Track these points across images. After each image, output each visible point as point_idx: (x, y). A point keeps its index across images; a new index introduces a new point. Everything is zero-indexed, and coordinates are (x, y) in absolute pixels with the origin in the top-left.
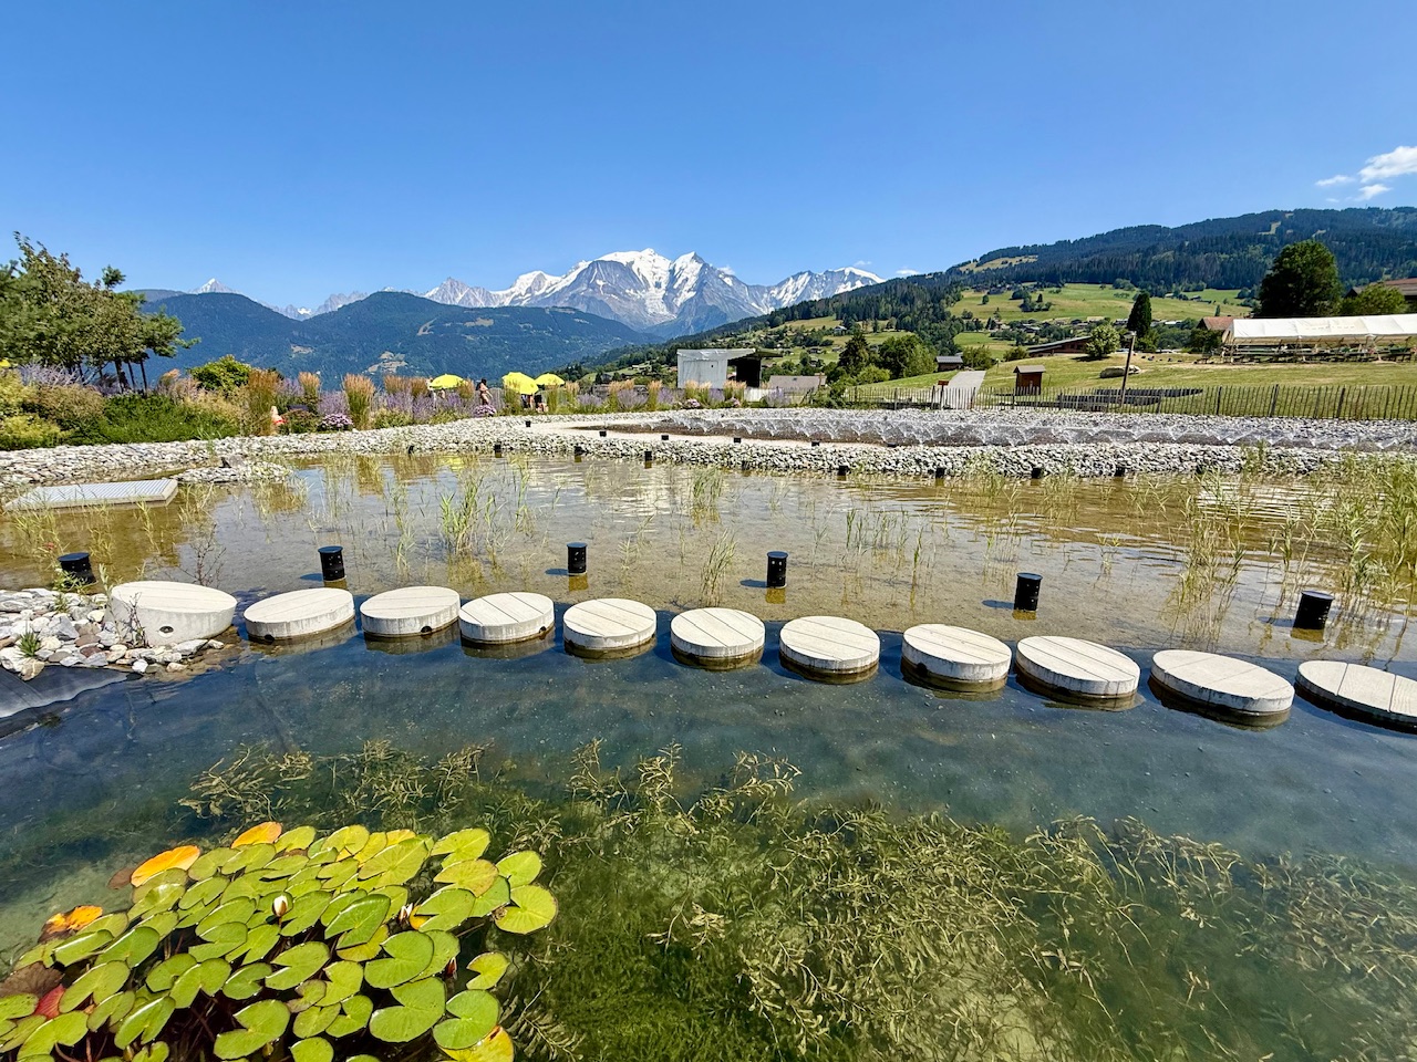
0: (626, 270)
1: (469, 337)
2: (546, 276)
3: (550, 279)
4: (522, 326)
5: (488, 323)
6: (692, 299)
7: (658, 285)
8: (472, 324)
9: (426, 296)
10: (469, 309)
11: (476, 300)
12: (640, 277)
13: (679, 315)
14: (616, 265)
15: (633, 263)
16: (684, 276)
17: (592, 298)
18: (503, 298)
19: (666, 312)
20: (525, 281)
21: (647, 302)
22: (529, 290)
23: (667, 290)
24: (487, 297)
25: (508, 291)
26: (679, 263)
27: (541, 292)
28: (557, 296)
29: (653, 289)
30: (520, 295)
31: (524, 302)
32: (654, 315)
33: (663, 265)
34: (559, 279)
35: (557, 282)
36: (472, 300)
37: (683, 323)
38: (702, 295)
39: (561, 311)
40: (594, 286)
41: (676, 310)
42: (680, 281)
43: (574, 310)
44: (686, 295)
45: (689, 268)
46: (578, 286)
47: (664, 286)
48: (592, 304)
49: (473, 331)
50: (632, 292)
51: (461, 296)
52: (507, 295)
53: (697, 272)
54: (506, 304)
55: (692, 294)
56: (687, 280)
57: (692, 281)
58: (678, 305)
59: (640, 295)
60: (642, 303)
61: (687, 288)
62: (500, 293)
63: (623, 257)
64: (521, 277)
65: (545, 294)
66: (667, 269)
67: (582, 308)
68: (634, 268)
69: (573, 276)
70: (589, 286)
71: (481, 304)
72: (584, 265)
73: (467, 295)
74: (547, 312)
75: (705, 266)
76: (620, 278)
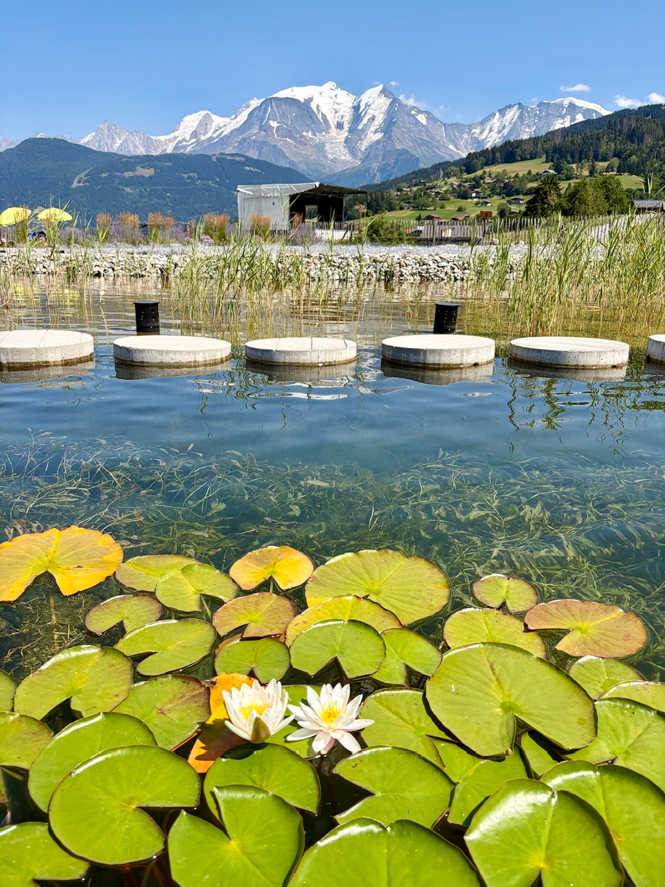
0: (304, 108)
1: (128, 190)
2: (214, 117)
3: (217, 120)
4: (185, 176)
5: (148, 172)
6: (378, 142)
7: (340, 126)
8: (131, 174)
9: (82, 142)
10: (128, 158)
11: (135, 147)
12: (320, 116)
13: (363, 161)
14: (292, 102)
15: (311, 99)
16: (371, 112)
17: (264, 143)
18: (166, 143)
19: (348, 158)
20: (191, 122)
21: (327, 147)
22: (194, 134)
23: (350, 131)
24: (148, 143)
25: (172, 136)
26: (365, 98)
27: (208, 135)
28: (225, 140)
29: (333, 131)
30: (184, 140)
31: (189, 149)
32: (334, 160)
33: (346, 100)
34: (227, 120)
35: (224, 125)
36: (131, 146)
37: (367, 170)
38: (390, 137)
39: (229, 158)
40: (267, 128)
41: (360, 155)
42: (365, 121)
43: (244, 156)
44: (373, 136)
45: (376, 102)
46: (249, 128)
47: (346, 127)
48: (265, 150)
49: (133, 182)
50: (310, 135)
51: (119, 142)
52: (170, 141)
53: (385, 108)
54: (169, 150)
55: (379, 136)
56: (373, 118)
57: (380, 119)
58: (363, 149)
59: (319, 138)
60: (320, 148)
61: (373, 128)
62: (162, 138)
63: (300, 93)
64: (185, 119)
65: (211, 138)
66: (351, 105)
67: (253, 154)
68: (313, 106)
69: (243, 117)
70: (261, 128)
71: (141, 151)
72: (255, 103)
73: (126, 140)
74: (214, 159)
75: (395, 101)
76: (296, 117)
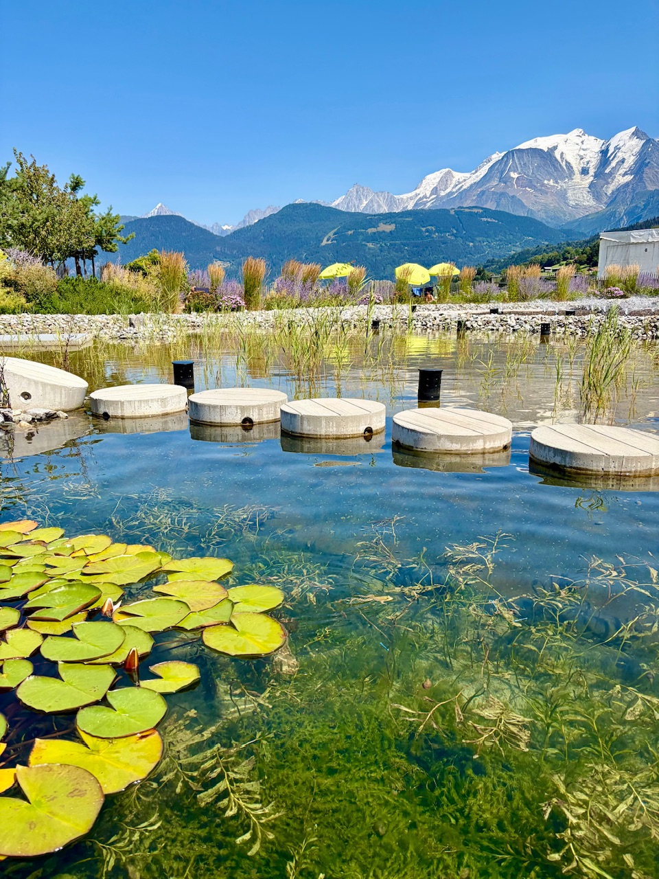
0: (547, 157)
1: (370, 245)
2: (455, 173)
3: (458, 176)
4: (424, 229)
5: (389, 228)
6: (627, 184)
7: (585, 171)
8: (374, 230)
9: (333, 205)
10: (372, 215)
11: (379, 206)
12: (563, 164)
13: (608, 205)
14: (536, 152)
15: (555, 148)
16: (620, 155)
17: (502, 194)
18: (407, 201)
19: (592, 203)
20: (432, 179)
21: (569, 194)
22: (435, 191)
23: (596, 176)
24: (391, 201)
25: (413, 193)
26: (614, 142)
27: (448, 191)
28: (463, 194)
29: (577, 177)
30: (425, 197)
31: (429, 204)
32: (576, 207)
33: (593, 145)
34: (468, 175)
35: (464, 179)
36: (376, 205)
37: (613, 214)
38: (641, 179)
39: (467, 210)
40: (505, 180)
41: (605, 200)
42: (613, 164)
43: (482, 208)
44: (621, 179)
45: (627, 145)
46: (488, 181)
47: (592, 172)
48: (503, 201)
49: (374, 238)
50: (551, 182)
51: (365, 203)
52: (411, 198)
53: (637, 149)
54: (410, 207)
55: (629, 178)
56: (623, 161)
57: (630, 161)
58: (609, 192)
59: (561, 185)
60: (563, 195)
61: (622, 171)
62: (405, 196)
63: (543, 143)
64: (428, 177)
65: (451, 193)
66: (598, 149)
67: (491, 206)
68: (557, 154)
69: (484, 171)
70: (501, 180)
71: (385, 209)
72: (496, 157)
73: (371, 201)
74: (452, 212)
75: (648, 141)
76: (538, 166)
